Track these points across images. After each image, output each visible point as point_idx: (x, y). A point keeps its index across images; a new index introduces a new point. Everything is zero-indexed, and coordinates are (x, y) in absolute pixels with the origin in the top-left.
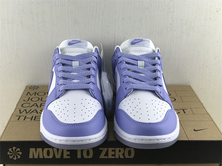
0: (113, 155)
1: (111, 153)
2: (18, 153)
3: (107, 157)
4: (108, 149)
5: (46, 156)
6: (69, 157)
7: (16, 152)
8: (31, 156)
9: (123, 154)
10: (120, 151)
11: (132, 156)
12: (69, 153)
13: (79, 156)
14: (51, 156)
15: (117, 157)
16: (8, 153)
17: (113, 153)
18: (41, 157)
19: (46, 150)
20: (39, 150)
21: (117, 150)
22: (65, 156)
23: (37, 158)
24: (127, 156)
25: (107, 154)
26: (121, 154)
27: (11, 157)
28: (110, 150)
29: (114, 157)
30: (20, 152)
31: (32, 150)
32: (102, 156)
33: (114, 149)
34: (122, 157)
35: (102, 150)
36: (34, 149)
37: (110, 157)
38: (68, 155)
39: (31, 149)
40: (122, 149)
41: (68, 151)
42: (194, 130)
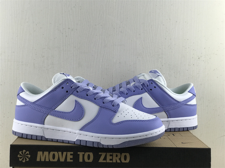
0: (111, 160)
1: (109, 158)
2: (27, 156)
3: (105, 161)
4: (106, 154)
5: (51, 160)
6: (72, 161)
7: (26, 155)
8: (38, 160)
9: (120, 159)
10: (117, 156)
11: (128, 161)
12: (72, 157)
13: (81, 160)
14: (56, 160)
15: (114, 161)
16: (19, 156)
17: (111, 158)
18: (47, 160)
19: (52, 153)
20: (46, 153)
21: (115, 154)
22: (69, 160)
23: (44, 161)
24: (123, 161)
25: (105, 159)
26: (118, 158)
27: (20, 160)
28: (108, 154)
29: (111, 162)
31: (40, 153)
32: (101, 160)
33: (111, 154)
34: (119, 161)
35: (101, 155)
36: (41, 153)
37: (108, 161)
38: (71, 159)
39: (38, 152)
40: (119, 154)
41: (71, 154)
42: (182, 143)
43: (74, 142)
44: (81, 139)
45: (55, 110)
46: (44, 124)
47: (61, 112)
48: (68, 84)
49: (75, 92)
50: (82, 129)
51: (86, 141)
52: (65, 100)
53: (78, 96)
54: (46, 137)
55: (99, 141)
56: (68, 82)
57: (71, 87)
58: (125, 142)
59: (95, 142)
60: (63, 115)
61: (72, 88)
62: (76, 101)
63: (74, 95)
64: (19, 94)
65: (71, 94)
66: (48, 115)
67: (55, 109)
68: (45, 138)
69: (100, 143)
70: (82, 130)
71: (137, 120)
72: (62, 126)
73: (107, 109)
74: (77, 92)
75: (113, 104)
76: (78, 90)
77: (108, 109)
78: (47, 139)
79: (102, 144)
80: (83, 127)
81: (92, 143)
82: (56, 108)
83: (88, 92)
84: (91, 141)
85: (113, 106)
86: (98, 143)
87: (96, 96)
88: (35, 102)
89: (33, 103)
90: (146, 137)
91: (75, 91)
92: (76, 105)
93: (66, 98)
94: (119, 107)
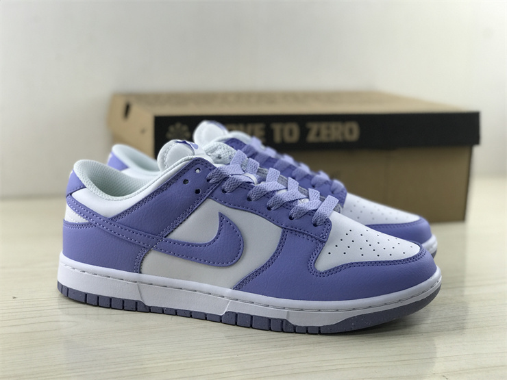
43: (221, 317)
44: (237, 312)
45: (168, 238)
46: (140, 273)
47: (183, 244)
48: (198, 171)
49: (218, 192)
50: (239, 286)
51: (252, 316)
52: (194, 212)
53: (224, 203)
54: (148, 304)
55: (284, 317)
56: (198, 166)
57: (208, 180)
58: (350, 319)
59: (275, 319)
60: (190, 252)
61: (211, 181)
62: (222, 216)
63: (215, 199)
64: (71, 194)
65: (208, 198)
66: (150, 250)
67: (167, 236)
68: (145, 306)
69: (287, 321)
70: (239, 289)
71: (375, 262)
72: (188, 278)
73: (301, 235)
74: (224, 191)
75: (313, 220)
76: (226, 185)
77: (304, 234)
78: (150, 307)
79: (293, 325)
80: (243, 282)
81: (267, 321)
82: (169, 234)
83: (251, 192)
84: (264, 316)
85: (315, 225)
86: (282, 321)
87: (272, 199)
88: (114, 217)
89: (112, 219)
90: (400, 305)
91: (219, 189)
92: (221, 225)
93: (197, 209)
94: (330, 228)
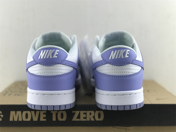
0: (84, 118)
1: (82, 116)
3: (78, 120)
4: (80, 112)
5: (25, 119)
6: (45, 120)
8: (11, 119)
9: (94, 117)
10: (90, 114)
11: (102, 119)
12: (45, 116)
13: (54, 119)
14: (29, 119)
15: (88, 119)
17: (85, 116)
18: (20, 120)
19: (25, 113)
20: (19, 113)
21: (88, 112)
22: (42, 119)
23: (17, 120)
24: (97, 119)
25: (79, 117)
26: (91, 117)
28: (82, 112)
29: (85, 120)
30: (2, 114)
31: (12, 113)
32: (75, 119)
33: (85, 112)
34: (92, 119)
35: (74, 113)
36: (14, 112)
37: (82, 119)
38: (44, 118)
39: (11, 112)
40: (92, 112)
41: (44, 114)
42: (157, 99)
